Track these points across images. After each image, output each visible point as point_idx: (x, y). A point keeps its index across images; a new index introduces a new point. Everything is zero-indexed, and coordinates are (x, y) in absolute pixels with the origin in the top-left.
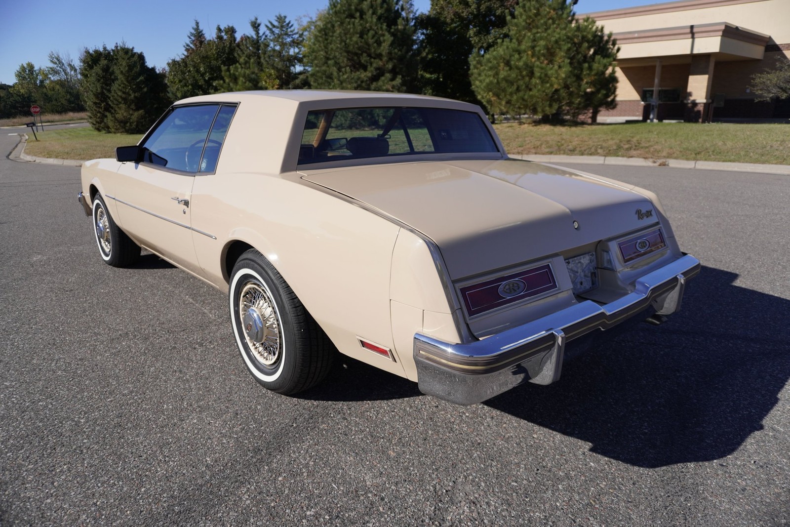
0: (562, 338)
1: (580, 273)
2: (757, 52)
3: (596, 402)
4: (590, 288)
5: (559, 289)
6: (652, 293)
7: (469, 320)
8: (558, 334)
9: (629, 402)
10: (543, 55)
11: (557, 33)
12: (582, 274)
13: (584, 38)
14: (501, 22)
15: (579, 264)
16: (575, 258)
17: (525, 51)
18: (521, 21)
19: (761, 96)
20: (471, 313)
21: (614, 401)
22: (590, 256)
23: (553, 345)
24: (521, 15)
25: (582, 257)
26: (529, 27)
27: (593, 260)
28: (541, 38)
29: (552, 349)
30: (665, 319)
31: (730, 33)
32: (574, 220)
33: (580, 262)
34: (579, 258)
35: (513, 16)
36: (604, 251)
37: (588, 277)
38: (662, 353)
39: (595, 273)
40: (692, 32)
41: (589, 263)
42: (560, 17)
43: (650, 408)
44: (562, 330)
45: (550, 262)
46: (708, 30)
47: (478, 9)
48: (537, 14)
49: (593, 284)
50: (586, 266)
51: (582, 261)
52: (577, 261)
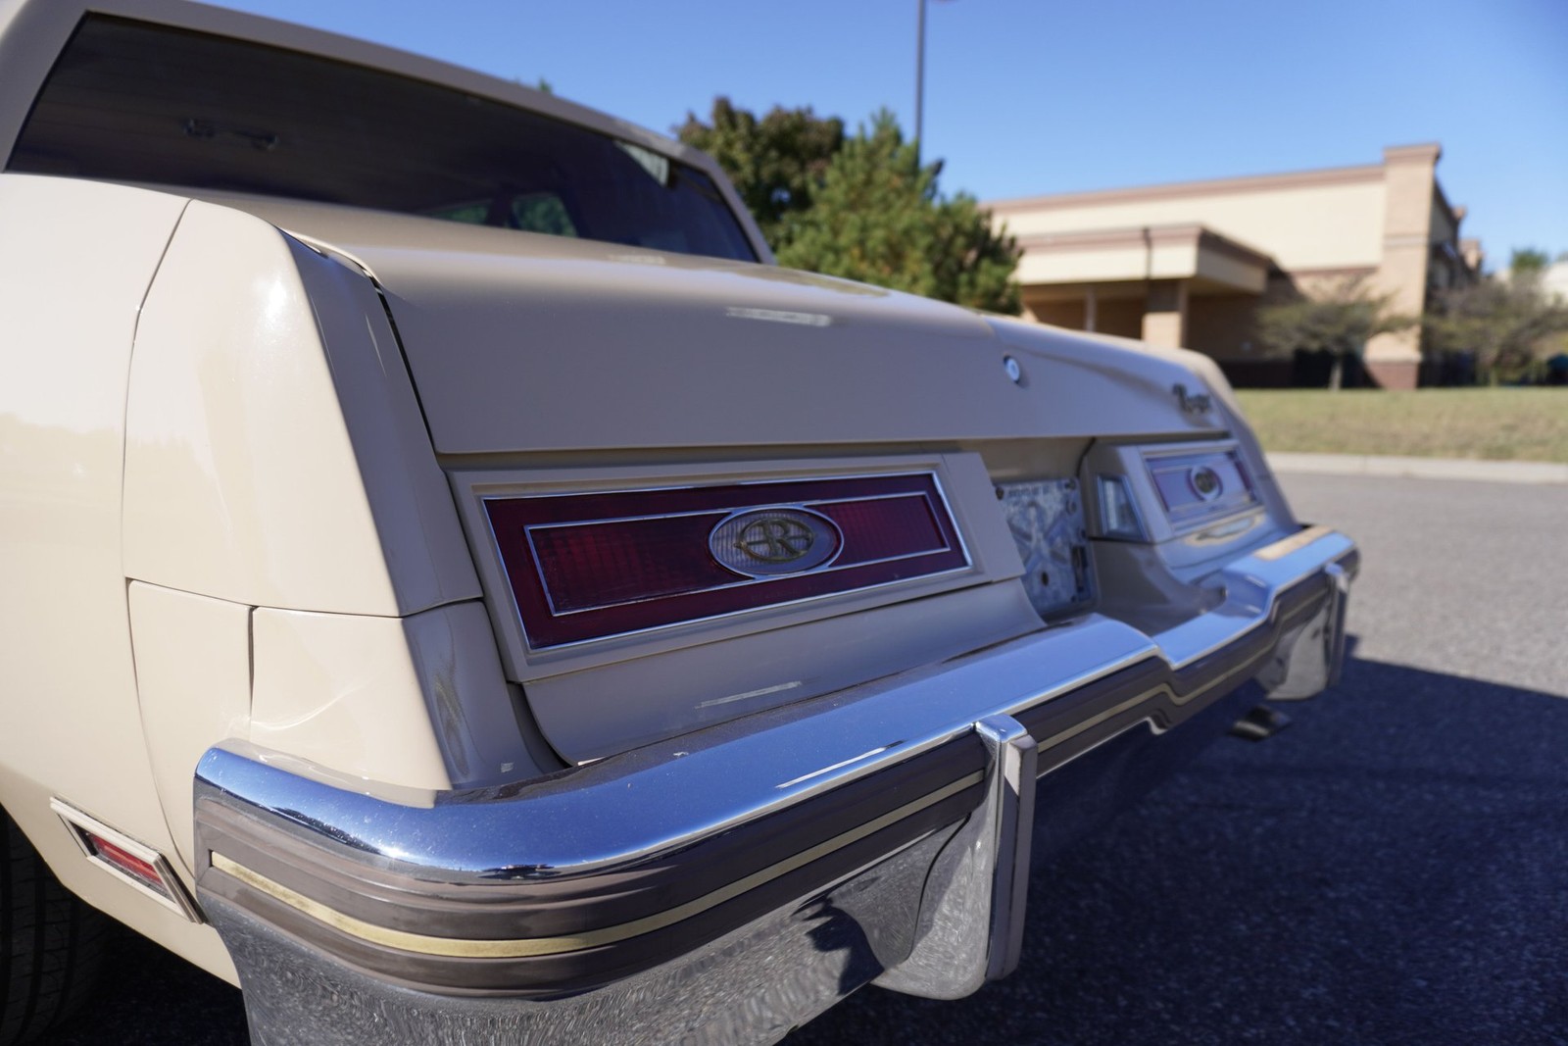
0: (1023, 753)
1: (1038, 540)
2: (1253, 280)
3: (1113, 1017)
4: (1073, 599)
5: (976, 572)
6: (1281, 610)
7: (530, 663)
8: (1003, 735)
9: (1219, 1005)
10: (883, 257)
11: (906, 217)
12: (1046, 550)
13: (958, 229)
14: (802, 201)
15: (1032, 512)
16: (1020, 487)
17: (846, 249)
18: (838, 193)
19: (1273, 347)
20: (543, 631)
21: (1171, 1006)
22: (1066, 491)
23: (979, 792)
24: (837, 183)
25: (1040, 485)
26: (852, 206)
27: (1074, 505)
28: (877, 225)
29: (976, 814)
30: (1280, 718)
31: (1210, 243)
32: (1005, 353)
33: (1033, 504)
34: (1030, 486)
35: (822, 185)
36: (1106, 477)
37: (1063, 560)
38: (1258, 830)
39: (1082, 550)
40: (1147, 237)
41: (1061, 514)
42: (910, 189)
43: (1292, 1023)
44: (1015, 716)
45: (934, 466)
46: (1173, 235)
47: (756, 173)
48: (868, 182)
49: (1080, 589)
50: (1055, 522)
51: (1040, 499)
52: (1025, 499)
